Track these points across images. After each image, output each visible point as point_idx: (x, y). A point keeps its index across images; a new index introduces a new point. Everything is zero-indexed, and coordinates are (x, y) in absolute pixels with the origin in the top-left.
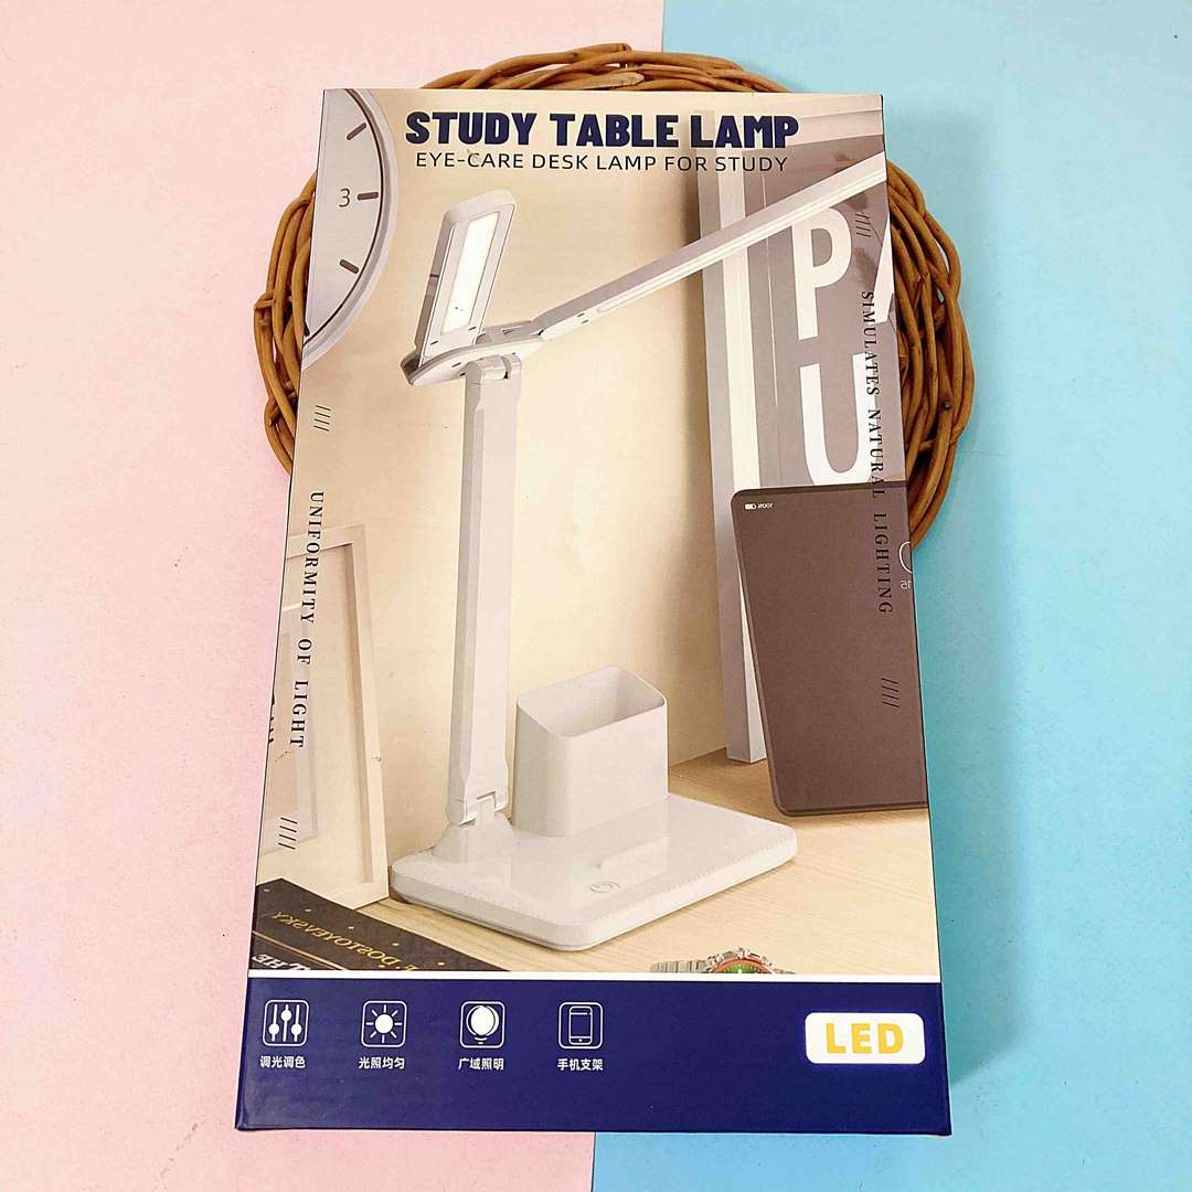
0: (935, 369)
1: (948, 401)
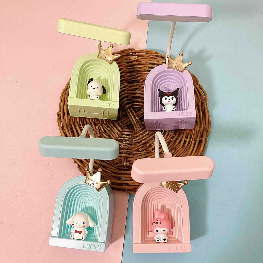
0: (202, 122)
1: (205, 129)
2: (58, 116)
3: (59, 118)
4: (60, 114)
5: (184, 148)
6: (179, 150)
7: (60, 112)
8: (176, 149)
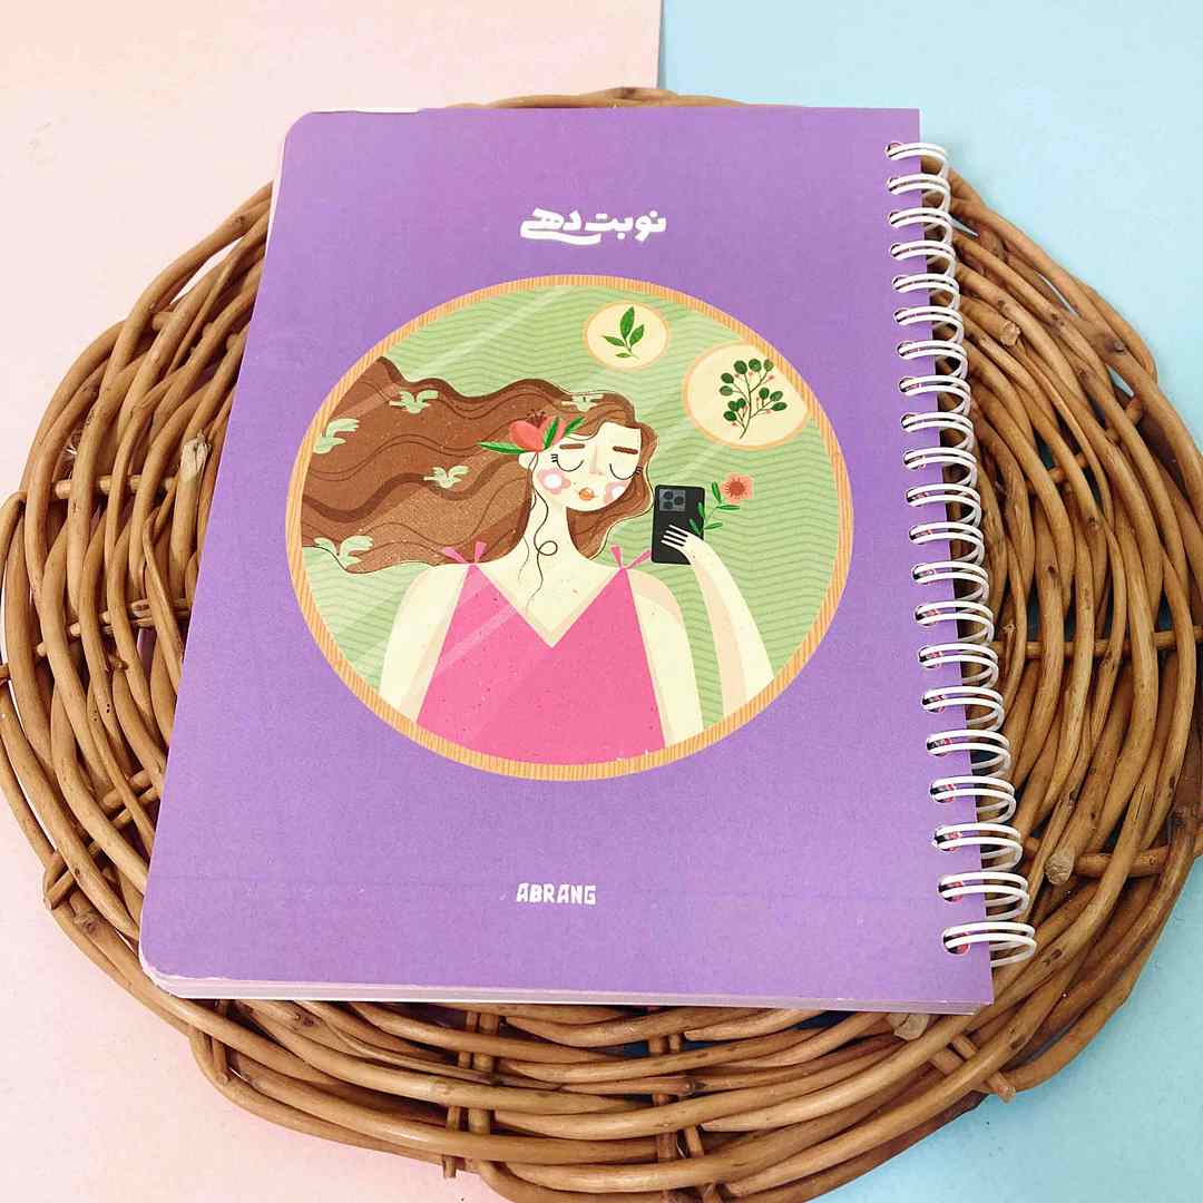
2: (62, 912)
3: (91, 918)
4: (74, 888)
5: (1097, 527)
6: (1075, 569)
7: (65, 868)
8: (1051, 570)
